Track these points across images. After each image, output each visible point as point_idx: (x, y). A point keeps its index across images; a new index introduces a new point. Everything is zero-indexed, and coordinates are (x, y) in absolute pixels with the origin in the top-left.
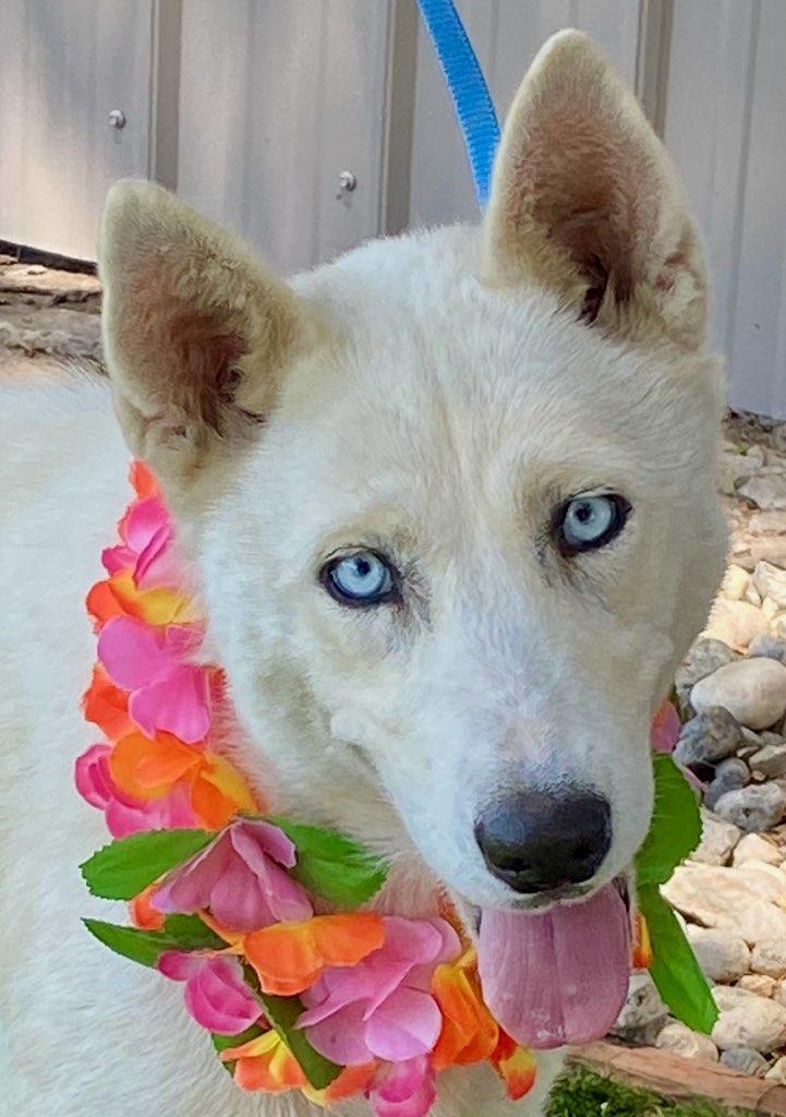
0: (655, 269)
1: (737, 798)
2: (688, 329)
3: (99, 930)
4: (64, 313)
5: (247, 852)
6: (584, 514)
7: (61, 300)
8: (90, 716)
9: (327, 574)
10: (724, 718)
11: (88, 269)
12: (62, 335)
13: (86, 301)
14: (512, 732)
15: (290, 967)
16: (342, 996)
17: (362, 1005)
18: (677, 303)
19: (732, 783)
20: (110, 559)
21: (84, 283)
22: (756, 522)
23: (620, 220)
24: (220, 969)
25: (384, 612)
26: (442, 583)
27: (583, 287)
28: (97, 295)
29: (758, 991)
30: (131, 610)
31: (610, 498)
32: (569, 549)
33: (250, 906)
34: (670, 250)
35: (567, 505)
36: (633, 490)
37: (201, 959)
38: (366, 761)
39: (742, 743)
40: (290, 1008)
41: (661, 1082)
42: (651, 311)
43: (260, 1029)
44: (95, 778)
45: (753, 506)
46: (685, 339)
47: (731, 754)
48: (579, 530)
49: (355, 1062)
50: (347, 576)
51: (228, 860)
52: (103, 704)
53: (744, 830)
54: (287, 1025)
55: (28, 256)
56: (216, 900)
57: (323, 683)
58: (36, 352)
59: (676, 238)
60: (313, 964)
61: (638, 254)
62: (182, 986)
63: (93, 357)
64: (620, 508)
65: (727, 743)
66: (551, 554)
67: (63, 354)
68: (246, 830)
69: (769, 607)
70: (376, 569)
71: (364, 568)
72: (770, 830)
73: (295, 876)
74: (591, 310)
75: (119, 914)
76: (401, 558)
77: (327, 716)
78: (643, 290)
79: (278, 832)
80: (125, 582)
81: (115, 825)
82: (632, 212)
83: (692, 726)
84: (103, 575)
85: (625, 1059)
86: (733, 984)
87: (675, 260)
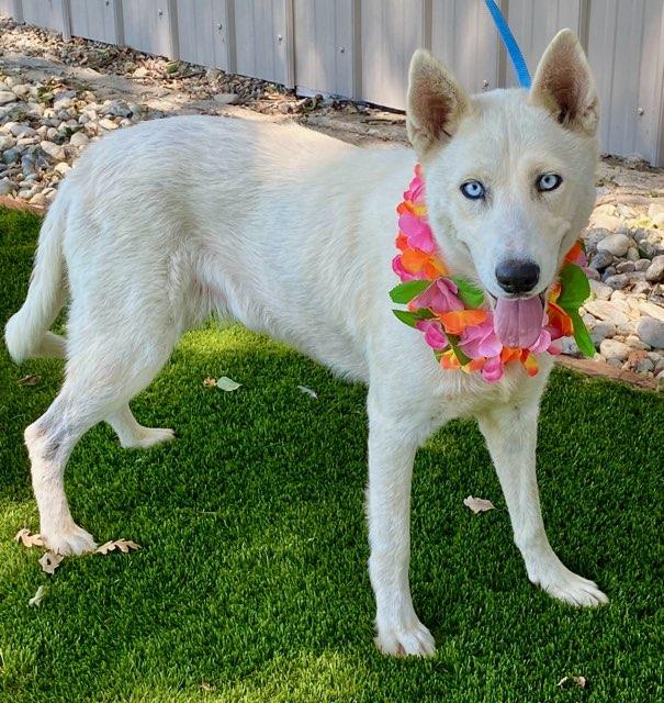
0: (583, 110)
1: (612, 279)
2: (591, 130)
3: (396, 312)
4: (395, 127)
5: (442, 287)
6: (547, 180)
7: (395, 123)
8: (398, 247)
9: (463, 188)
10: (608, 253)
11: (403, 113)
12: (394, 134)
13: (402, 123)
14: (512, 241)
15: (454, 324)
16: (473, 337)
17: (479, 340)
18: (588, 122)
19: (611, 274)
20: (406, 196)
21: (402, 117)
22: (618, 191)
23: (575, 93)
24: (435, 326)
25: (479, 201)
26: (498, 195)
27: (559, 112)
28: (404, 121)
29: (619, 341)
30: (410, 210)
31: (556, 176)
32: (541, 190)
33: (445, 305)
34: (588, 105)
35: (542, 176)
36: (564, 175)
37: (429, 323)
38: (467, 247)
39: (613, 261)
40: (456, 338)
41: (588, 370)
42: (580, 123)
43: (448, 349)
44: (398, 265)
45: (617, 185)
46: (590, 133)
47: (609, 265)
48: (545, 185)
49: (476, 359)
50: (469, 188)
51: (437, 291)
52: (402, 242)
53: (614, 289)
54: (455, 344)
55: (384, 109)
56: (434, 303)
57: (457, 222)
58: (386, 140)
59: (591, 101)
60: (462, 325)
61: (579, 106)
62: (424, 334)
63: (403, 140)
64: (559, 180)
65: (609, 261)
66: (535, 191)
67: (395, 139)
68: (442, 281)
69: (622, 218)
70: (479, 188)
71: (475, 187)
72: (623, 289)
73: (458, 296)
74: (561, 119)
75: (404, 308)
76: (486, 186)
77: (456, 232)
78: (578, 116)
79: (452, 282)
80: (409, 202)
81: (402, 279)
82: (579, 91)
83: (598, 255)
84: (403, 200)
85: (576, 363)
86: (611, 338)
87: (590, 108)
